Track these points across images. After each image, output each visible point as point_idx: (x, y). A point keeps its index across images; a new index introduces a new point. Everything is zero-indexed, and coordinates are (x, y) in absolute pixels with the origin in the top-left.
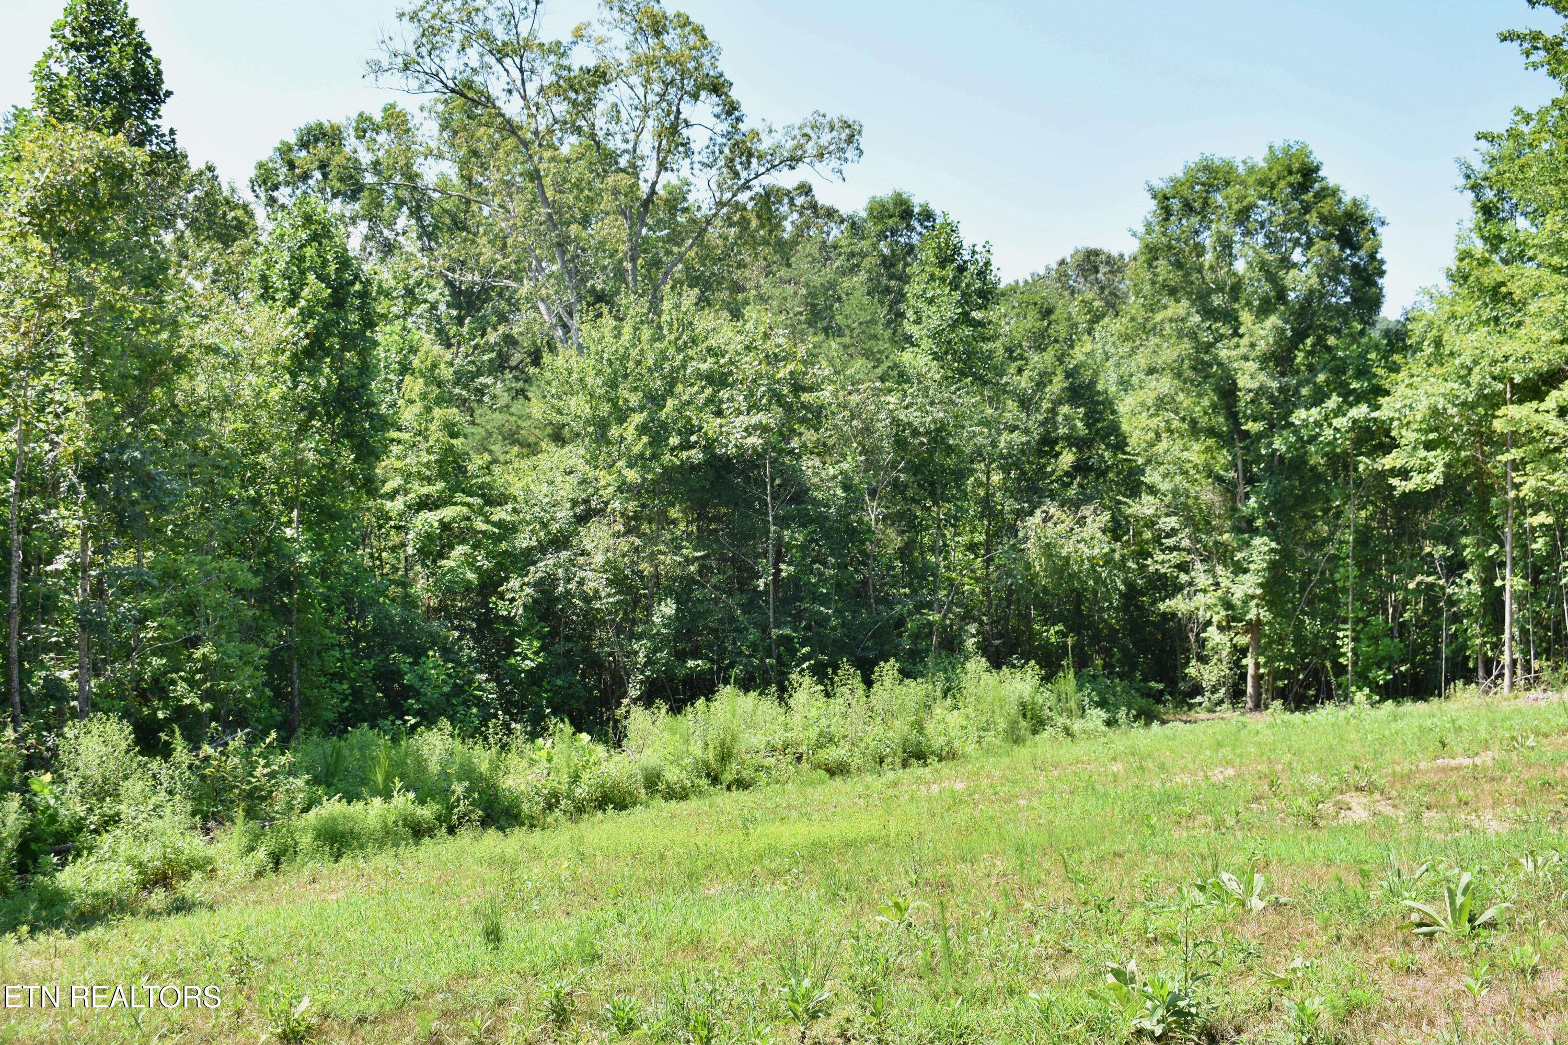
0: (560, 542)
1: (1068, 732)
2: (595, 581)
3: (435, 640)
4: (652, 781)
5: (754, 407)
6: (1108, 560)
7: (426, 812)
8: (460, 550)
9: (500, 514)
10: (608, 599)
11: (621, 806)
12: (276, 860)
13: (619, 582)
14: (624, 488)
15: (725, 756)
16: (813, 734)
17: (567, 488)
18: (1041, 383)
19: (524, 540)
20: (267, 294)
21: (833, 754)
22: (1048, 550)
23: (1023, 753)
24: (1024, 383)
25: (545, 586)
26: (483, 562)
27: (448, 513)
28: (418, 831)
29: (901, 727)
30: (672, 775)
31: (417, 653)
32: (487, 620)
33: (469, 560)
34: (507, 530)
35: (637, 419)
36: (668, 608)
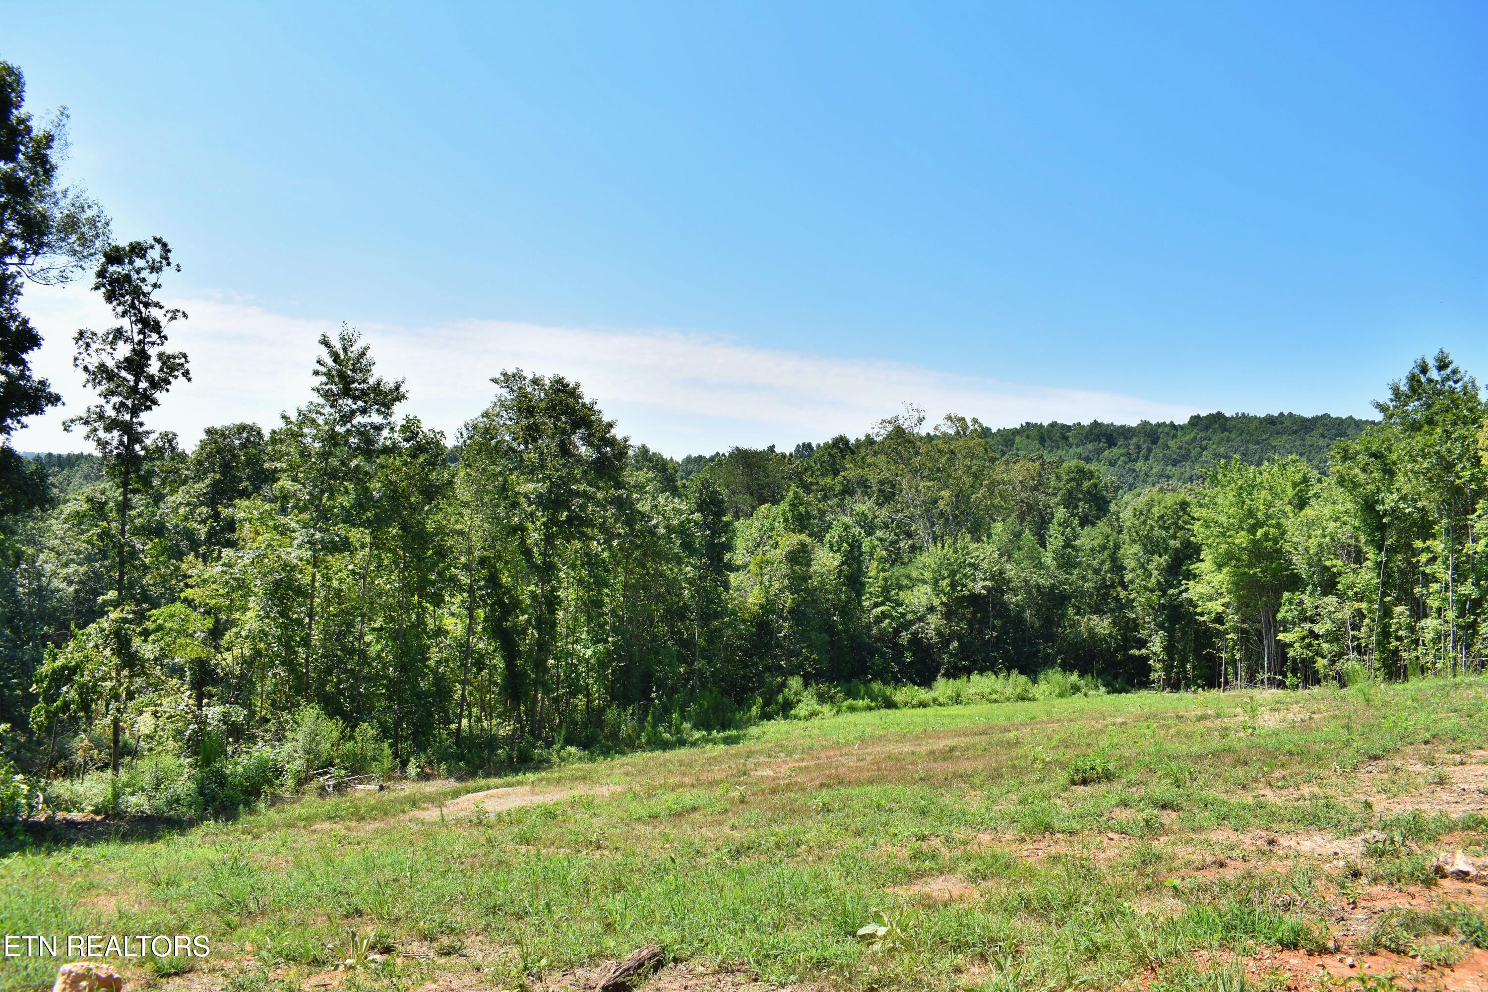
0: (921, 619)
1: (1086, 695)
2: (931, 633)
3: (878, 650)
4: (935, 700)
5: (985, 579)
6: (1110, 634)
7: (873, 704)
8: (887, 621)
9: (901, 610)
10: (935, 640)
11: (925, 707)
12: (838, 712)
13: (939, 634)
14: (942, 603)
15: (958, 696)
16: (989, 690)
17: (924, 601)
18: (1103, 563)
19: (909, 617)
20: (831, 547)
21: (994, 696)
22: (1090, 630)
23: (1064, 700)
24: (1095, 563)
25: (915, 634)
26: (894, 625)
27: (884, 608)
28: (870, 709)
29: (1019, 690)
30: (941, 699)
31: (873, 656)
32: (896, 644)
33: (890, 624)
34: (903, 615)
35: (947, 581)
36: (956, 644)
